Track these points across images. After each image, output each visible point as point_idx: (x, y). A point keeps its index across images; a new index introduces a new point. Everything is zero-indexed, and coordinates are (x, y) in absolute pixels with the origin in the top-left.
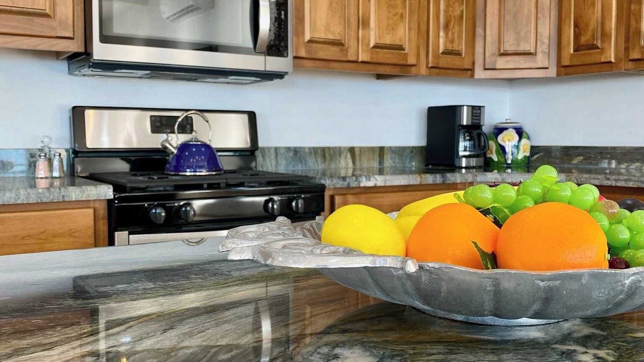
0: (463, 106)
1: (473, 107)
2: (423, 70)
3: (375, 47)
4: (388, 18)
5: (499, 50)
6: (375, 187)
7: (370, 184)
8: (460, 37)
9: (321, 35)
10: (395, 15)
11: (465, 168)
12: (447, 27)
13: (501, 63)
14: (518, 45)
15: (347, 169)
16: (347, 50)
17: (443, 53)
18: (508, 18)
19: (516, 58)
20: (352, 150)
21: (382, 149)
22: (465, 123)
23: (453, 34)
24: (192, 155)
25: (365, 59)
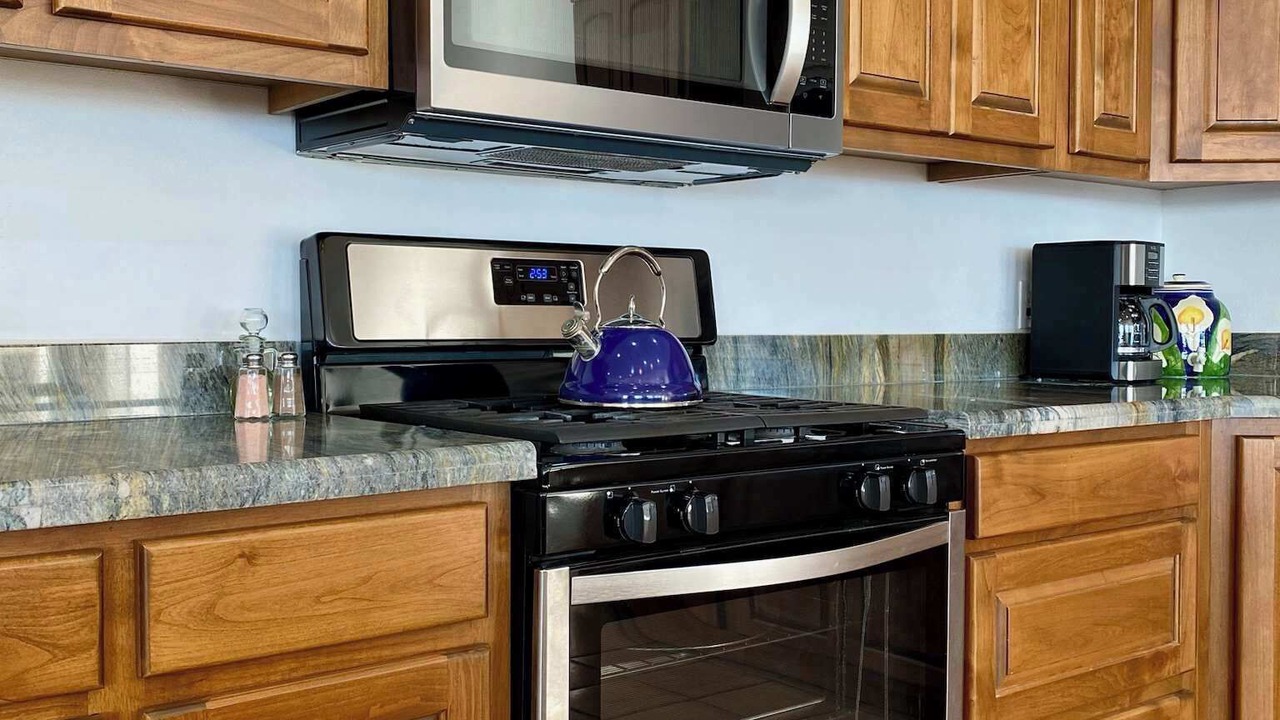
0: (1129, 243)
1: (1148, 245)
2: (1062, 160)
3: (980, 101)
4: (1006, 36)
5: (1207, 118)
6: (1057, 434)
7: (1048, 428)
8: (1128, 86)
9: (881, 68)
10: (1017, 30)
11: (1135, 383)
12: (1107, 62)
13: (1212, 148)
14: (1251, 108)
15: (873, 386)
16: (929, 106)
17: (1100, 122)
18: (1229, 48)
19: (1246, 136)
20: (883, 342)
21: (940, 339)
22: (1132, 283)
23: (1118, 79)
24: (634, 358)
25: (962, 130)
